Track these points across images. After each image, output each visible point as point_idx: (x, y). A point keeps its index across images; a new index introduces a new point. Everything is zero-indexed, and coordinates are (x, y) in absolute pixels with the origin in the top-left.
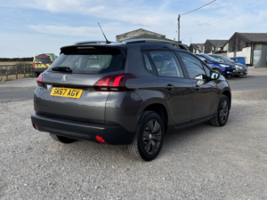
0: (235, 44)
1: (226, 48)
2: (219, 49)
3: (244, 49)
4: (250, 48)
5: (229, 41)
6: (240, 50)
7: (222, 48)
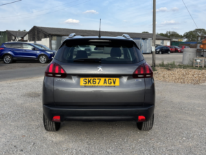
0: (34, 35)
1: (26, 38)
2: (20, 39)
3: (43, 40)
4: (48, 39)
5: (29, 33)
6: (40, 40)
7: (23, 38)
